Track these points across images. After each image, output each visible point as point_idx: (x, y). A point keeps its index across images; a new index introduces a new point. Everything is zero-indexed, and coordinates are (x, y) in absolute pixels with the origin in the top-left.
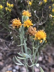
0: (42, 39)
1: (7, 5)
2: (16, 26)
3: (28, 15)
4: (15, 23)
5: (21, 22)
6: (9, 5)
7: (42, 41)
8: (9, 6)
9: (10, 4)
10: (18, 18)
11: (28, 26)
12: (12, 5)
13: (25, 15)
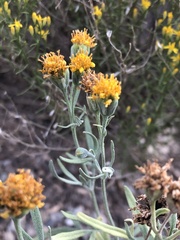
0: (111, 97)
1: (34, 21)
2: (52, 73)
3: (87, 42)
4: (50, 63)
5: (65, 62)
6: (39, 18)
7: (110, 101)
8: (40, 23)
9: (43, 17)
10: (58, 52)
11: (82, 70)
12: (47, 19)
13: (79, 43)
